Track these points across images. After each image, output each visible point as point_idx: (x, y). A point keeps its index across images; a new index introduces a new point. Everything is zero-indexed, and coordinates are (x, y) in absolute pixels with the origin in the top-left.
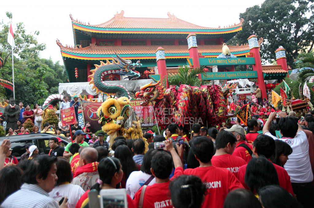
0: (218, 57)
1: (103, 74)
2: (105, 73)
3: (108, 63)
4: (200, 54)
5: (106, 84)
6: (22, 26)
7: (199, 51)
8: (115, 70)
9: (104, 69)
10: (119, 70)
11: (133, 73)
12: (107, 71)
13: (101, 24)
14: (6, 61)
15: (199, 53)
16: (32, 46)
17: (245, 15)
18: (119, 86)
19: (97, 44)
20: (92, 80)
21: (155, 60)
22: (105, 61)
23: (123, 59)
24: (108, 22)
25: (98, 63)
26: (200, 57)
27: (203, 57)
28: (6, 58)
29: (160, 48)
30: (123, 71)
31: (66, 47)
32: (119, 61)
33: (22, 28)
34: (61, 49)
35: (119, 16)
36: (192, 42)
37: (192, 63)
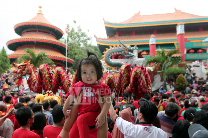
0: (203, 41)
1: (111, 55)
2: (112, 54)
3: (115, 48)
4: (187, 39)
5: (113, 61)
6: (80, 27)
7: (186, 37)
8: (119, 52)
9: (112, 52)
10: (121, 52)
11: (131, 54)
12: (113, 53)
13: (124, 22)
14: (72, 47)
15: (185, 39)
16: (85, 38)
18: (121, 63)
19: (119, 35)
20: (104, 59)
22: (113, 47)
23: (125, 45)
24: (128, 20)
25: (108, 47)
26: (185, 41)
27: (189, 41)
28: (73, 46)
29: (152, 35)
30: (124, 52)
31: (100, 38)
32: (122, 46)
33: (80, 28)
34: (96, 39)
35: (137, 15)
36: (180, 30)
37: (178, 46)
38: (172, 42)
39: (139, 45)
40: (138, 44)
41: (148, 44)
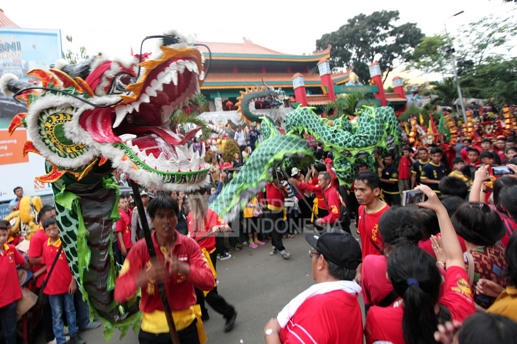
5: (254, 113)
9: (251, 97)
10: (265, 97)
11: (278, 102)
15: (332, 81)
17: (323, 41)
20: (240, 108)
21: (292, 88)
29: (298, 74)
30: (269, 98)
37: (327, 91)
38: (318, 86)
39: (285, 88)
40: (284, 86)
41: (291, 86)
